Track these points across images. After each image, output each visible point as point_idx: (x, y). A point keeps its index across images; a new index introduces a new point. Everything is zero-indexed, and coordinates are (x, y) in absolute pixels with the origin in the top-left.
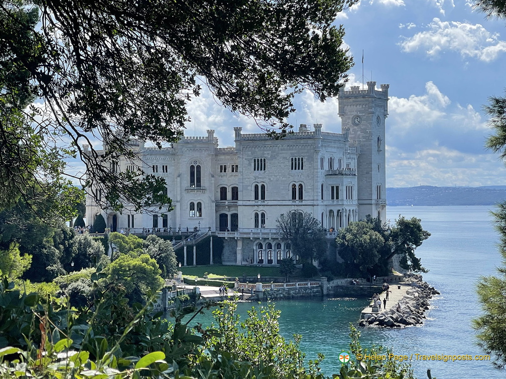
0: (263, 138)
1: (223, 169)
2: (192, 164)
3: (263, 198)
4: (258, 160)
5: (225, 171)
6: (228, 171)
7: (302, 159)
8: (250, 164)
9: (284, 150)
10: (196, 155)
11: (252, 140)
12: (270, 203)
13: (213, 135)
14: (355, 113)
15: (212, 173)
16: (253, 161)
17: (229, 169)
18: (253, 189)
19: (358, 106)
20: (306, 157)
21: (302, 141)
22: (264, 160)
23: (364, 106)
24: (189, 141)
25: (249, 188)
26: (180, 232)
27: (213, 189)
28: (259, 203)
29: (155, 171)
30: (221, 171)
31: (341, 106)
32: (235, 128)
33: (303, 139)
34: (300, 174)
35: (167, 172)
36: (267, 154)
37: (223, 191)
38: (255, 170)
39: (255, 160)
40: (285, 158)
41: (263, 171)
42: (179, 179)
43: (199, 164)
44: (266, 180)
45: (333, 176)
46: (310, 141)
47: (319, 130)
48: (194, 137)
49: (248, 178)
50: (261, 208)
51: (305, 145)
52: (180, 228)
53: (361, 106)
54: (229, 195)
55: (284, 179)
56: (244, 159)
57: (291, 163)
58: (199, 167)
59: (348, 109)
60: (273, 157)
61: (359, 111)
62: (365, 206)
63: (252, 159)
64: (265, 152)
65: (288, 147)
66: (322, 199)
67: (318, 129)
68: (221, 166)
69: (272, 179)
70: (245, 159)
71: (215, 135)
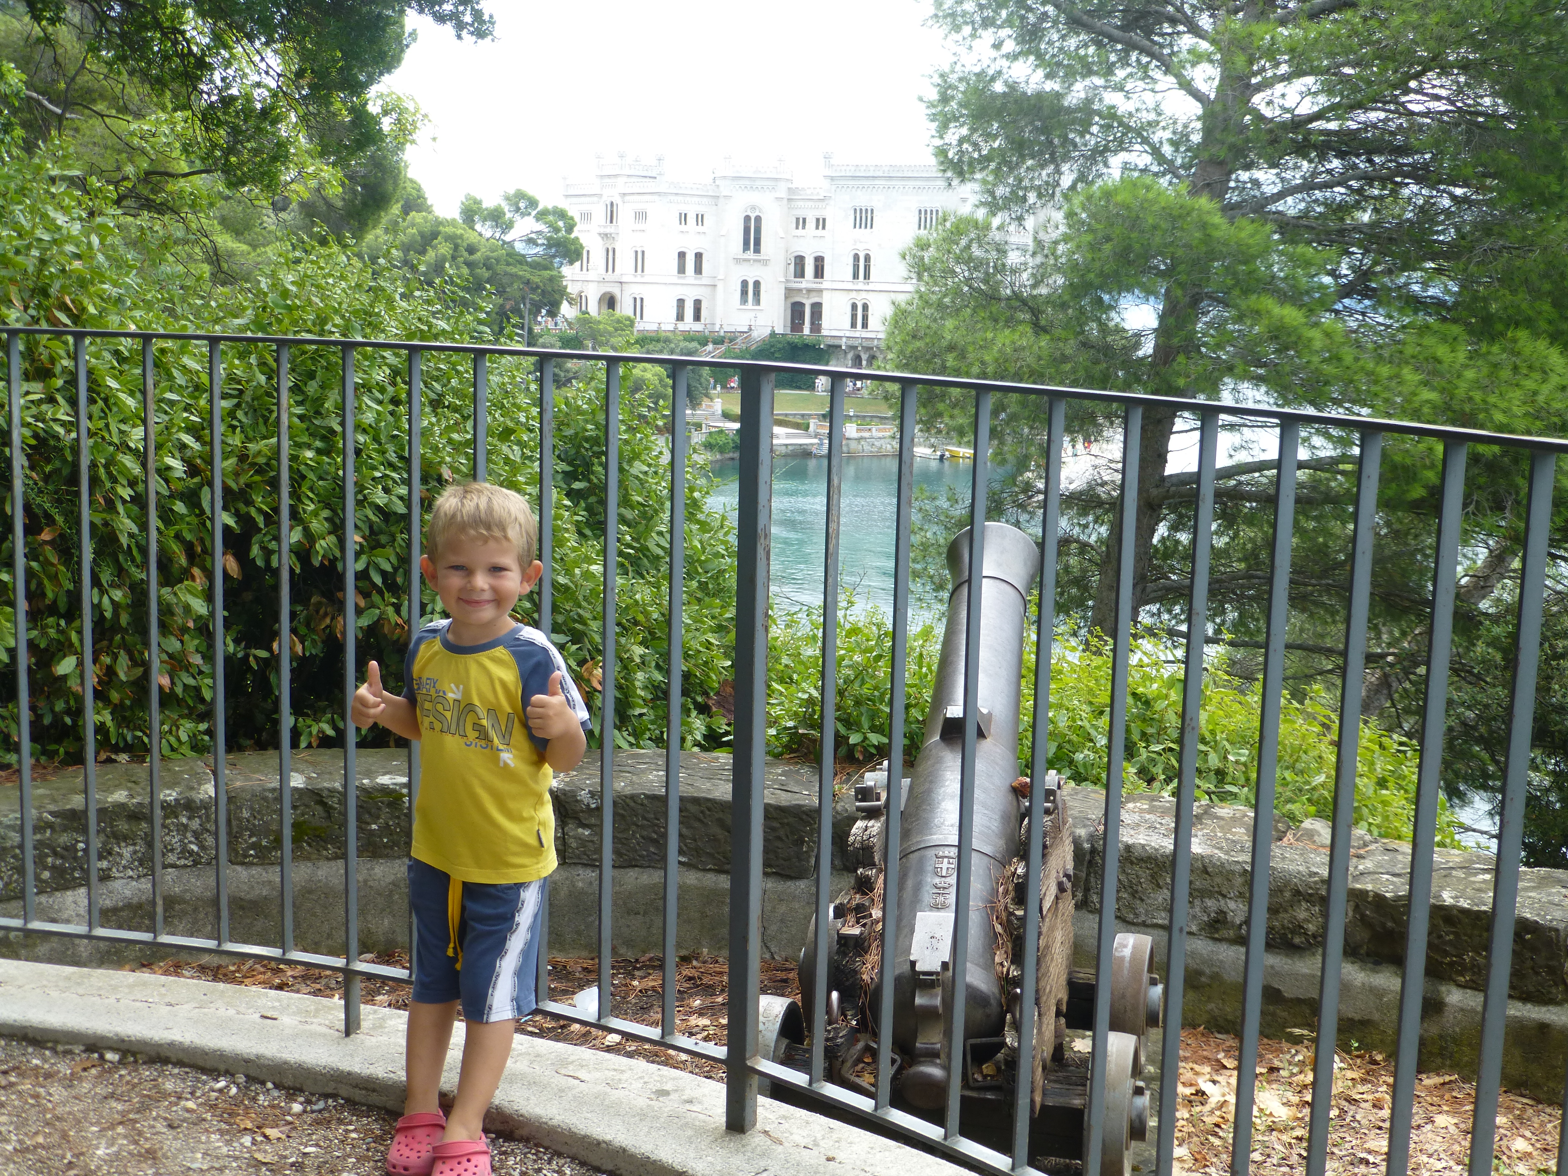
0: (871, 173)
1: (801, 223)
2: (747, 214)
3: (867, 276)
4: (861, 209)
5: (804, 228)
6: (810, 228)
7: (937, 212)
8: (846, 217)
9: (906, 195)
10: (755, 197)
11: (852, 176)
12: (879, 287)
15: (781, 229)
16: (853, 211)
17: (811, 224)
18: (851, 261)
20: (943, 209)
21: (938, 183)
22: (872, 210)
24: (743, 174)
25: (844, 258)
26: (722, 330)
27: (783, 258)
28: (860, 286)
29: (683, 222)
30: (797, 228)
33: (941, 177)
35: (702, 225)
36: (877, 202)
37: (800, 261)
38: (855, 227)
39: (856, 210)
40: (908, 209)
41: (868, 230)
42: (723, 239)
43: (759, 214)
44: (874, 246)
49: (843, 242)
50: (864, 295)
51: (942, 187)
52: (722, 325)
54: (809, 269)
57: (917, 218)
58: (758, 219)
60: (887, 207)
63: (850, 208)
64: (874, 198)
65: (915, 191)
68: (798, 219)
69: (883, 245)
70: (839, 208)
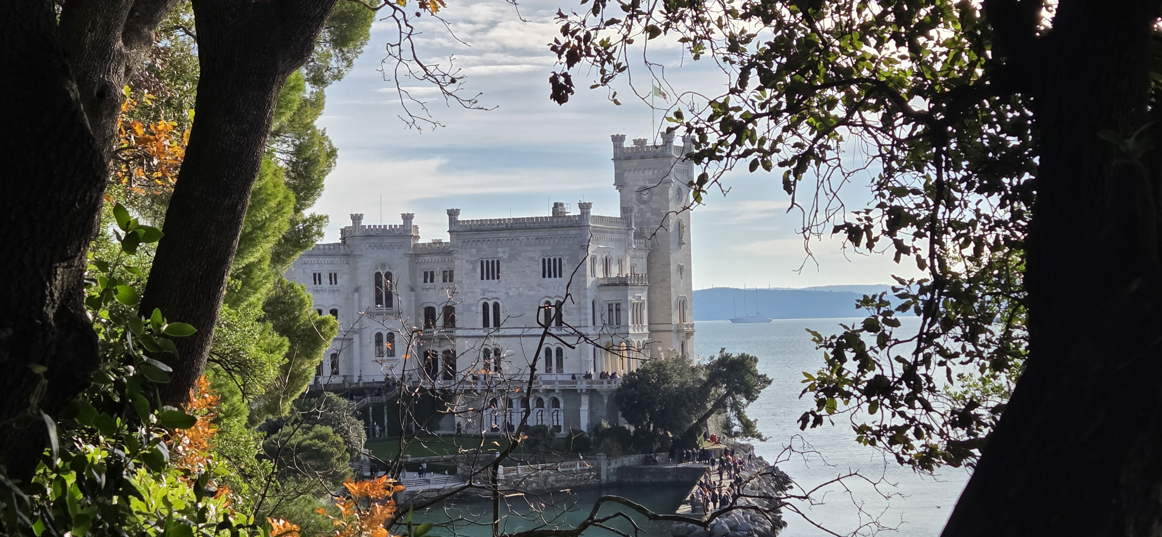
0: (495, 227)
1: (429, 277)
2: (377, 271)
3: (497, 324)
4: (487, 262)
5: (432, 281)
6: (438, 281)
7: (560, 260)
8: (474, 269)
9: (530, 245)
10: (383, 255)
11: (477, 230)
12: (509, 332)
13: (411, 222)
14: (641, 184)
15: (410, 284)
16: (479, 264)
17: (439, 278)
18: (480, 309)
19: (646, 172)
20: (566, 258)
21: (560, 232)
22: (498, 262)
23: (656, 172)
24: (372, 233)
25: (473, 308)
26: (361, 382)
27: (413, 310)
28: (491, 333)
29: (318, 282)
30: (425, 281)
31: (618, 171)
32: (448, 210)
33: (562, 227)
34: (557, 285)
35: (336, 283)
36: (502, 253)
37: (430, 313)
38: (482, 278)
39: (482, 263)
40: (532, 259)
41: (496, 280)
42: (356, 295)
43: (390, 270)
44: (501, 295)
45: (610, 288)
46: (573, 232)
47: (588, 213)
48: (380, 226)
49: (472, 293)
50: (495, 341)
51: (563, 236)
52: (360, 377)
53: (651, 172)
54: (439, 320)
55: (530, 293)
56: (464, 261)
57: (541, 266)
58: (389, 275)
59: (629, 176)
60: (513, 257)
61: (648, 180)
62: (659, 333)
63: (476, 261)
64: (499, 250)
65: (537, 241)
66: (594, 324)
67: (585, 211)
68: (426, 274)
69: (511, 294)
70: (467, 261)
71: (414, 222)
